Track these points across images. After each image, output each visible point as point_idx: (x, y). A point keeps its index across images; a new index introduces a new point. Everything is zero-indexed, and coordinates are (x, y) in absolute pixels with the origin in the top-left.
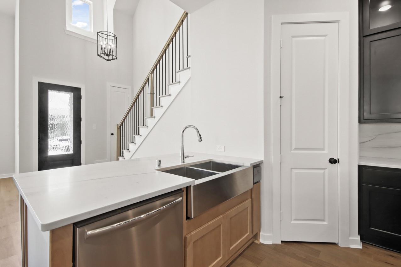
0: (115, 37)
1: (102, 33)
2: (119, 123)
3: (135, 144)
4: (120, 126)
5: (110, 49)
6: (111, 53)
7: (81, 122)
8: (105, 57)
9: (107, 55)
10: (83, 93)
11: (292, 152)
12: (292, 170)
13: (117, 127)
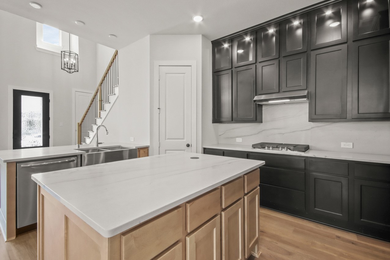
0: (76, 54)
1: (65, 52)
2: (80, 121)
3: (90, 138)
4: (81, 124)
5: (72, 64)
6: (73, 68)
7: (50, 121)
8: (68, 70)
9: (70, 69)
10: (51, 98)
11: (166, 140)
12: (167, 151)
13: (78, 125)
